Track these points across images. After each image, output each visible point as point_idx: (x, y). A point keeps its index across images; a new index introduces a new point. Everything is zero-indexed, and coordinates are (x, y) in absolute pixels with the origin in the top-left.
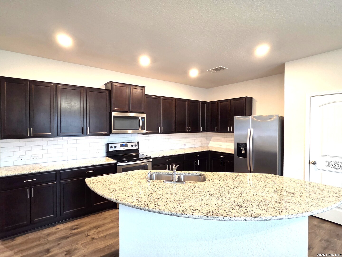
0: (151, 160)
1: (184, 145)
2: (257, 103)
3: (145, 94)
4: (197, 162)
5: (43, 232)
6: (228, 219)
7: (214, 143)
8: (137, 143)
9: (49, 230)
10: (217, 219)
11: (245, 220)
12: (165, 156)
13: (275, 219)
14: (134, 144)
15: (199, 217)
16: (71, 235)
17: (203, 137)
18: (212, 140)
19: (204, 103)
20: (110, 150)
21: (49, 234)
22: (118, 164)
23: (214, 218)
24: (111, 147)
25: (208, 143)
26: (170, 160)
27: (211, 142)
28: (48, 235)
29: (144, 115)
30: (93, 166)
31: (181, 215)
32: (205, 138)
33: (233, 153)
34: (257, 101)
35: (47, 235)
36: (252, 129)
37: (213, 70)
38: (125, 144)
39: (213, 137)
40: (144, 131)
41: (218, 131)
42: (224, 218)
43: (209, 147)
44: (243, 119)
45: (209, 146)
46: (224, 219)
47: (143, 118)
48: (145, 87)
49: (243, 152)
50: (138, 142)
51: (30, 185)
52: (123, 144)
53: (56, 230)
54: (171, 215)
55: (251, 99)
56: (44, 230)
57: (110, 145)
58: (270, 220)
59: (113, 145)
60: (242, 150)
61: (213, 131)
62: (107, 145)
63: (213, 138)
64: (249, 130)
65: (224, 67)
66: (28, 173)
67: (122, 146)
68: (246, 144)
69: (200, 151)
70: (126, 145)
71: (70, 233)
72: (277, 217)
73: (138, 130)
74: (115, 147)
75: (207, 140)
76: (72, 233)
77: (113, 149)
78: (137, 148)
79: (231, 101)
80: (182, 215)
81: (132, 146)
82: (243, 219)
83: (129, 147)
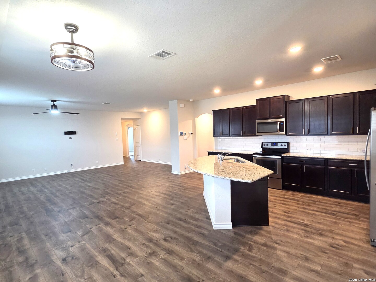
0: (280, 157)
14: (283, 144)
20: (264, 147)
22: (253, 156)
26: (303, 161)
38: (276, 143)
40: (284, 133)
47: (282, 122)
50: (288, 143)
57: (264, 144)
62: (262, 143)
67: (272, 145)
70: (276, 145)
73: (278, 132)
74: (267, 145)
78: (286, 147)
83: (279, 146)
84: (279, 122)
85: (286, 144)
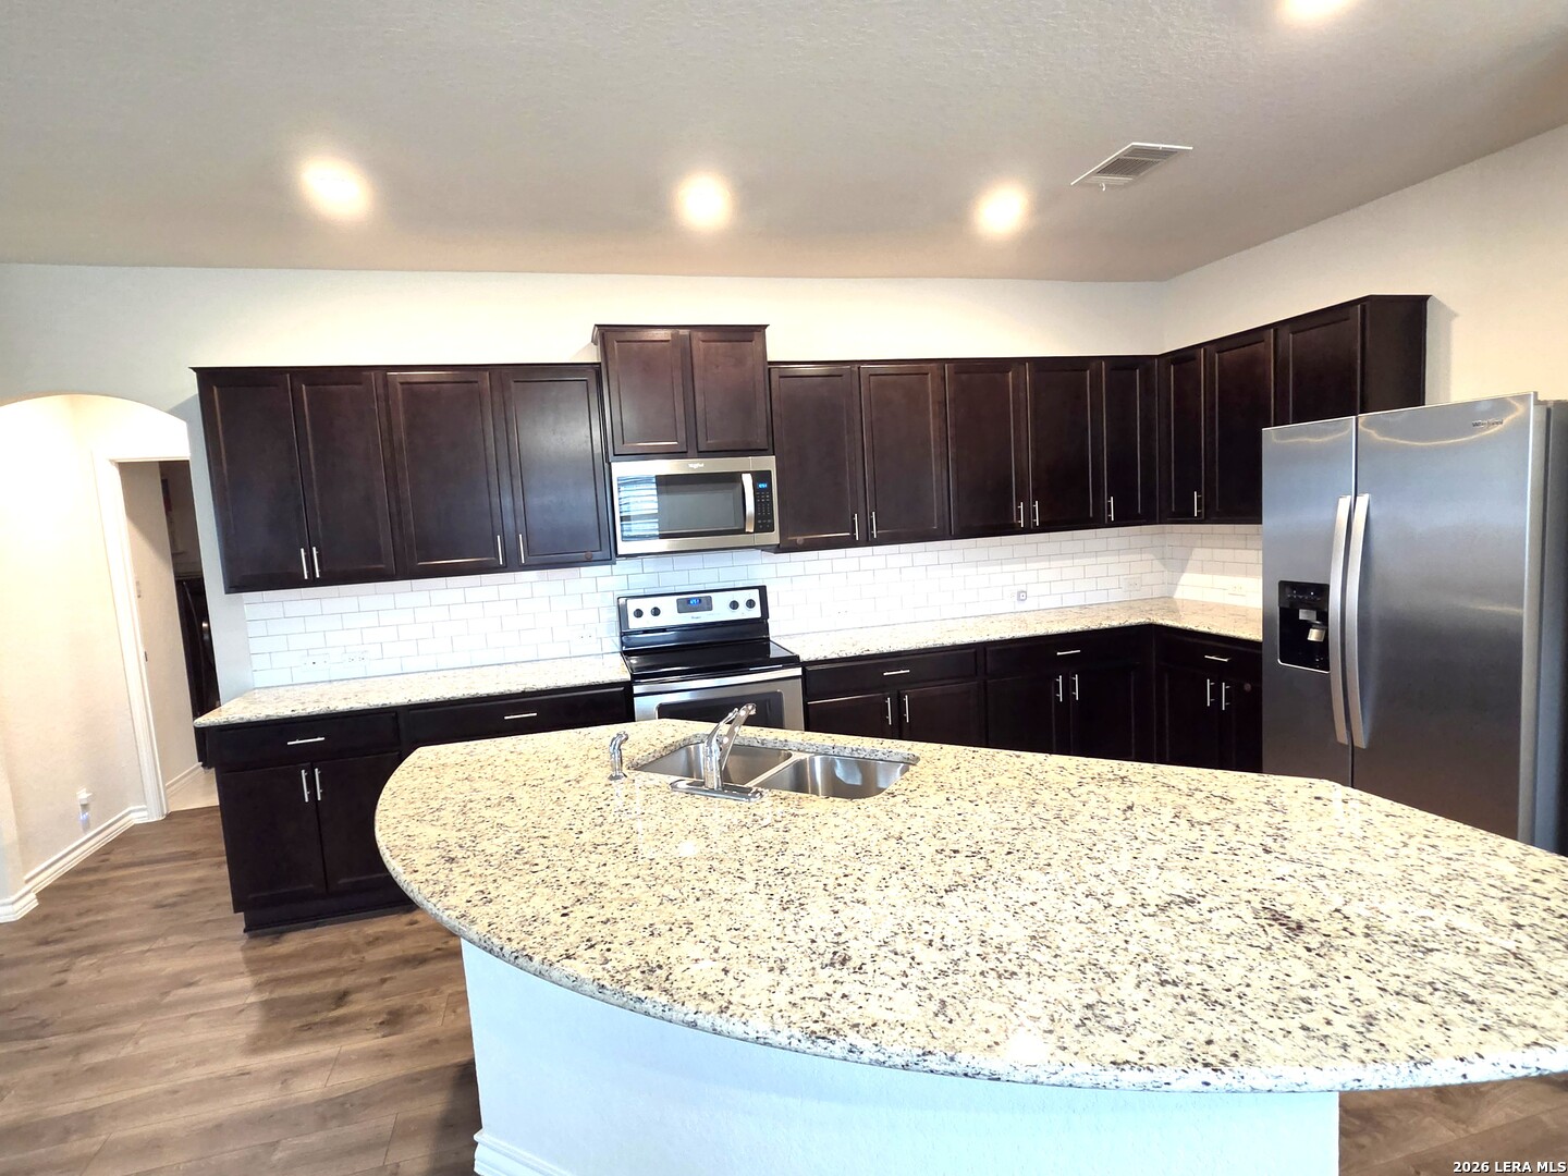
0: (798, 671)
1: (1022, 596)
3: (769, 359)
4: (1068, 686)
5: (366, 929)
6: (681, 1016)
7: (1206, 579)
8: (757, 591)
9: (387, 922)
10: (638, 1005)
11: (762, 1041)
12: (873, 651)
13: (933, 1066)
14: (742, 597)
15: (570, 984)
16: (439, 952)
17: (1141, 550)
19: (1122, 366)
20: (635, 624)
21: (377, 939)
23: (625, 999)
25: (1175, 584)
26: (902, 672)
28: (375, 941)
29: (769, 463)
30: (529, 692)
31: (512, 959)
32: (1152, 557)
33: (1257, 636)
34: (1456, 315)
35: (371, 939)
36: (1363, 500)
37: (1106, 170)
38: (699, 598)
39: (1197, 549)
40: (774, 537)
41: (1208, 517)
42: (666, 1009)
43: (1179, 604)
44: (1311, 440)
45: (1178, 595)
46: (667, 1014)
47: (760, 477)
48: (766, 326)
49: (1314, 635)
50: (762, 590)
51: (309, 756)
52: (688, 600)
53: (407, 928)
54: (485, 948)
55: (1419, 305)
56: (375, 919)
57: (632, 605)
58: (905, 1067)
59: (647, 605)
60: (1308, 626)
61: (1183, 516)
63: (1199, 554)
64: (1344, 504)
65: (1161, 146)
66: (295, 714)
67: (685, 606)
68: (1322, 590)
69: (1086, 628)
70: (704, 603)
71: (439, 946)
72: (952, 1059)
73: (742, 531)
74: (656, 612)
75: (1164, 565)
76: (444, 946)
77: (648, 621)
78: (756, 613)
79: (1279, 332)
80: (516, 957)
81: (734, 605)
82: (753, 1035)
83: (720, 611)
84: (747, 480)
85: (755, 595)
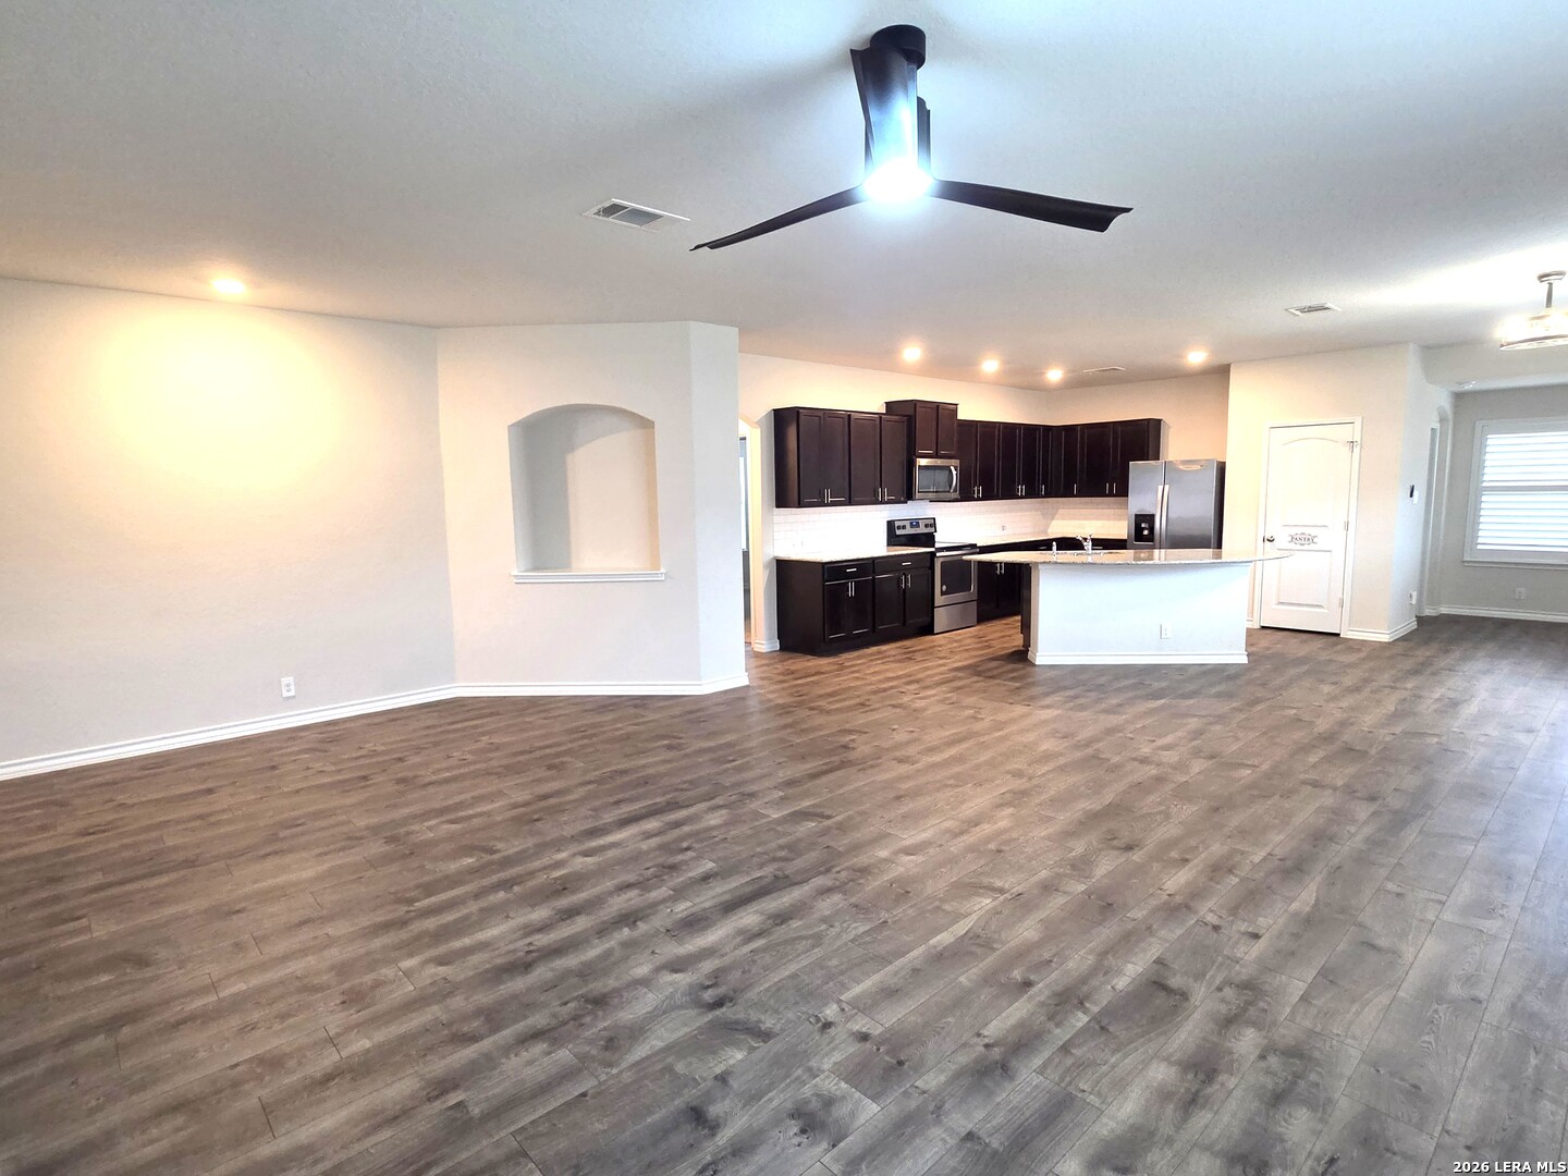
0: (978, 550)
1: (1004, 528)
2: (1171, 430)
3: (958, 419)
7: (1065, 522)
8: (932, 520)
14: (925, 523)
18: (1057, 516)
20: (891, 533)
22: (938, 554)
24: (899, 528)
25: (1048, 526)
27: (1054, 523)
29: (957, 462)
33: (1124, 537)
34: (1171, 428)
36: (1167, 487)
38: (916, 522)
39: (1060, 509)
40: (957, 496)
41: (1080, 495)
44: (1145, 467)
47: (956, 468)
49: (1146, 532)
52: (913, 522)
55: (1158, 422)
57: (893, 524)
59: (901, 524)
60: (1144, 529)
62: (890, 524)
64: (1161, 487)
67: (912, 526)
68: (1152, 517)
70: (918, 525)
73: (949, 492)
74: (904, 527)
78: (931, 529)
81: (926, 526)
84: (952, 468)
85: (930, 522)
